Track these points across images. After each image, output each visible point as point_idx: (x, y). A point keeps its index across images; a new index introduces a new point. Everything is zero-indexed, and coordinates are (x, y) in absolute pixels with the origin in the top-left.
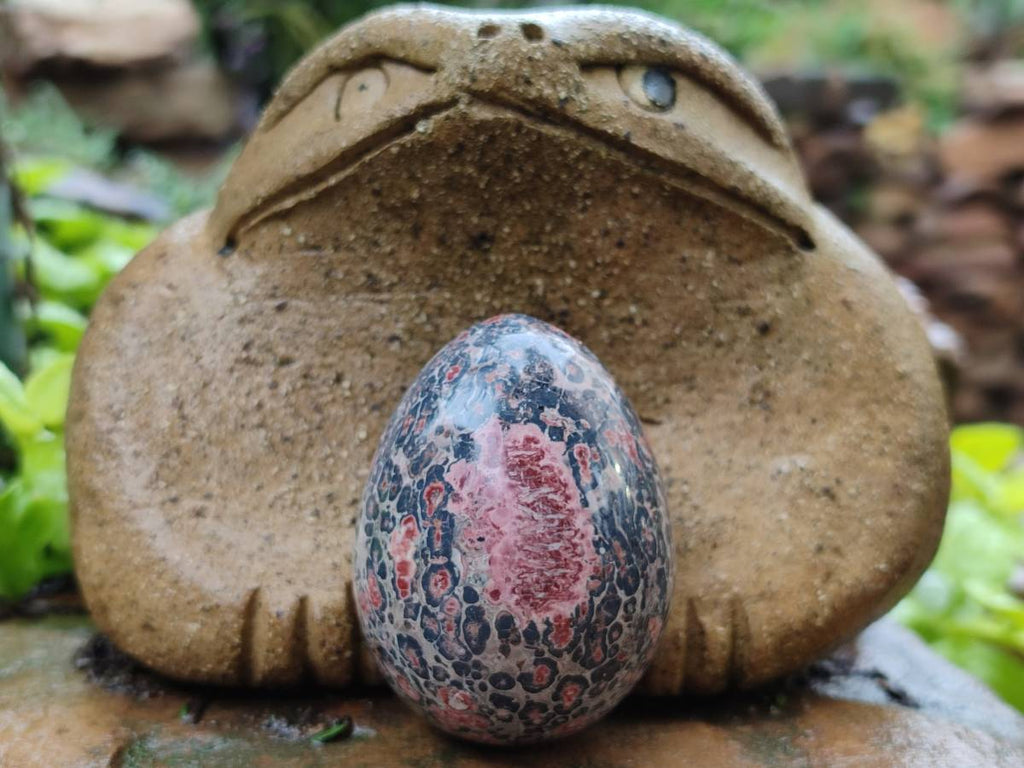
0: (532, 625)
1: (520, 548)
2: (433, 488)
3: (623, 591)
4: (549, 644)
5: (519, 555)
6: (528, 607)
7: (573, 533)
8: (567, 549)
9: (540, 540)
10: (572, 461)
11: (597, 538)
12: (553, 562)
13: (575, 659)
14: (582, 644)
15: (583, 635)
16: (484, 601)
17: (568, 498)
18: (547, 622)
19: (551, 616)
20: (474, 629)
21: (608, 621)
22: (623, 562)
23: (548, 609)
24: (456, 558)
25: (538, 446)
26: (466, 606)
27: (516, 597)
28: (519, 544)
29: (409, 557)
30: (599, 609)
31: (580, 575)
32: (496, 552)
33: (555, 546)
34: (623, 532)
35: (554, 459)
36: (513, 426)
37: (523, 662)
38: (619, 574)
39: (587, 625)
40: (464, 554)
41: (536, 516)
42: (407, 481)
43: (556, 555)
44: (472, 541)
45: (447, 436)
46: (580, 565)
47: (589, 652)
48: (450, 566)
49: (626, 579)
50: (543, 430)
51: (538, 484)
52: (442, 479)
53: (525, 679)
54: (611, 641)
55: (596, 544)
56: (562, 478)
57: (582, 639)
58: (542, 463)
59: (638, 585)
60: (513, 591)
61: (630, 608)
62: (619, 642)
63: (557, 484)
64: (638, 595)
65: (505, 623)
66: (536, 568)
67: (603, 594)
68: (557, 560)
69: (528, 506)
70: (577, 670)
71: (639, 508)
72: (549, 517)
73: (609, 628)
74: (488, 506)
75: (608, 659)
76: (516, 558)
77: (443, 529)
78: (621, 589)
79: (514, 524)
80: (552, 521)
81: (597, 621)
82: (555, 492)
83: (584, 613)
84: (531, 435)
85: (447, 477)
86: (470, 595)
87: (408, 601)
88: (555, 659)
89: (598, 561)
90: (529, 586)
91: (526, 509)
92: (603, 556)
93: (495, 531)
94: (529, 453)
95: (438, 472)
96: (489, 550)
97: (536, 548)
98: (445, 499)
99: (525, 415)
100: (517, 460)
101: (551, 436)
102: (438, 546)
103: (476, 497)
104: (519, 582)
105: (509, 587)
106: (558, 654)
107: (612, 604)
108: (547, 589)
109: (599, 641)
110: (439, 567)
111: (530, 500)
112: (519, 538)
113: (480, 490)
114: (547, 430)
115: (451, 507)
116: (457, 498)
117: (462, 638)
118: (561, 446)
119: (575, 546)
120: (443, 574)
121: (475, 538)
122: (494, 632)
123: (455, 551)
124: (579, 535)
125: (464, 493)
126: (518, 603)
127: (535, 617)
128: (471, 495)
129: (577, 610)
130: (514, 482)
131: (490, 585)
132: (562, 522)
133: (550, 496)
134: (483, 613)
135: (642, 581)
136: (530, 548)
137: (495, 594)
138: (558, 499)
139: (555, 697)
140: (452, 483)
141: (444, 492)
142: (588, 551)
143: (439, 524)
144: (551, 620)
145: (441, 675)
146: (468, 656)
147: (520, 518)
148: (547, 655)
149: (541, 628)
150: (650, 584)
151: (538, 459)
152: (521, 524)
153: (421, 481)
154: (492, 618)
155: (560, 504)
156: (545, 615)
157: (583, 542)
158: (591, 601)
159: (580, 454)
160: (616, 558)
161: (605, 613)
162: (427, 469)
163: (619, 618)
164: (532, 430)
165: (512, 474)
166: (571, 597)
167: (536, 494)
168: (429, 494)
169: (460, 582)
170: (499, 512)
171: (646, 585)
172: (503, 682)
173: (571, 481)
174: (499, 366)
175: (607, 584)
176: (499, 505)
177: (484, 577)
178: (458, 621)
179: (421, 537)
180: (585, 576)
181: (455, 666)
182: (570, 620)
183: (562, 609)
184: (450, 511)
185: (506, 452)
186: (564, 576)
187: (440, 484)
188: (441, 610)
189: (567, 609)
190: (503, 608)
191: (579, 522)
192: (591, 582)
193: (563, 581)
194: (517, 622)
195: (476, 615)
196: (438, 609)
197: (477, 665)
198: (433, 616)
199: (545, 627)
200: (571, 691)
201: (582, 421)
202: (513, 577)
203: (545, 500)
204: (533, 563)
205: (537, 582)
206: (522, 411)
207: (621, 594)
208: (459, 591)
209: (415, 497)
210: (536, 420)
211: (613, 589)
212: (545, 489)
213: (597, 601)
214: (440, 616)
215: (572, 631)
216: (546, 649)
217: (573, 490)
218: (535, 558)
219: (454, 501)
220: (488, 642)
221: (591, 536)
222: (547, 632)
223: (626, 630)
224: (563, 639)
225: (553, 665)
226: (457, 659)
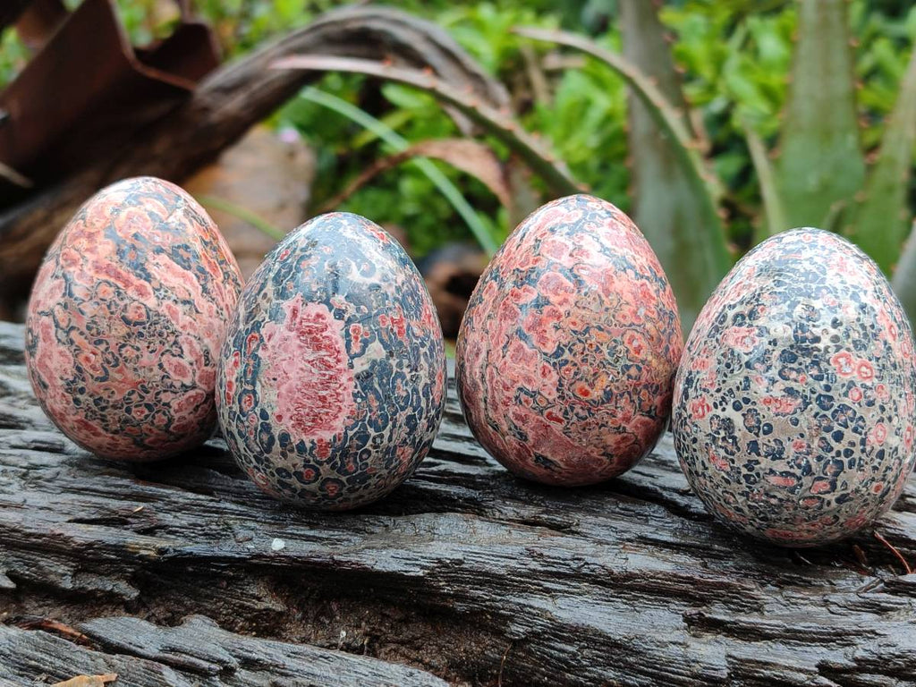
0: (302, 442)
1: (299, 390)
2: (253, 336)
3: (373, 429)
4: (314, 456)
5: (298, 395)
6: (300, 430)
7: (338, 386)
8: (331, 396)
9: (313, 387)
10: (347, 334)
11: (356, 391)
12: (321, 404)
13: (333, 467)
14: (338, 459)
15: (338, 454)
16: (272, 420)
17: (339, 361)
18: (312, 442)
19: (315, 438)
20: (265, 437)
21: (358, 447)
22: (375, 410)
23: (314, 434)
24: (258, 388)
25: (324, 321)
26: (261, 421)
27: (292, 422)
28: (299, 387)
29: (233, 380)
30: (351, 439)
31: (339, 415)
32: (283, 390)
33: (324, 393)
34: (378, 388)
35: (334, 332)
36: (310, 304)
37: (296, 464)
38: (370, 417)
39: (342, 447)
40: (263, 387)
41: (313, 370)
42: (241, 327)
43: (323, 399)
44: (269, 380)
45: (267, 302)
46: (340, 408)
47: (343, 465)
48: (254, 392)
49: (376, 421)
50: (330, 310)
51: (319, 348)
52: (259, 332)
53: (299, 475)
54: (361, 460)
55: (355, 395)
56: (337, 346)
57: (338, 457)
58: (324, 334)
59: (387, 426)
60: (291, 418)
61: (378, 441)
62: (369, 461)
63: (333, 350)
64: (386, 433)
65: (285, 438)
66: (308, 405)
67: (356, 429)
68: (324, 402)
69: (309, 362)
70: (335, 475)
71: (397, 372)
72: (322, 372)
73: (359, 452)
74: (283, 358)
75: (359, 471)
76: (296, 396)
77: (254, 367)
78: (371, 427)
79: (298, 373)
80: (325, 375)
81: (350, 446)
82: (330, 356)
83: (339, 440)
84: (321, 312)
85: (263, 331)
86: (264, 415)
87: (231, 408)
88: (318, 466)
89: (354, 407)
90: (302, 416)
91: (307, 364)
92: (359, 403)
93: (284, 375)
94: (317, 325)
95: (257, 326)
96: (278, 388)
97: (310, 392)
98: (258, 346)
99: (320, 297)
100: (308, 329)
101: (335, 315)
102: (249, 377)
103: (277, 350)
104: (295, 412)
105: (289, 415)
106: (321, 464)
107: (364, 437)
108: (313, 421)
109: (352, 459)
110: (248, 391)
111: (311, 359)
112: (299, 383)
113: (280, 345)
114: (333, 311)
115: (260, 353)
116: (265, 348)
117: (258, 440)
118: (341, 323)
119: (338, 394)
120: (250, 397)
121: (271, 378)
122: (277, 442)
123: (258, 383)
124: (342, 388)
125: (269, 345)
126: (293, 426)
127: (304, 437)
128: (273, 347)
129: (335, 437)
130: (302, 344)
131: (277, 411)
132: (331, 378)
133: (326, 358)
134: (271, 428)
135: (391, 423)
136: (305, 391)
137: (280, 417)
138: (332, 361)
139: (321, 489)
140: (264, 336)
141: (259, 341)
142: (348, 400)
143: (252, 362)
144: (315, 442)
145: (248, 460)
146: (261, 453)
147: (302, 369)
148: (312, 463)
149: (308, 445)
150: (398, 425)
151: (322, 331)
152: (302, 374)
153: (248, 329)
154: (276, 432)
155: (332, 365)
156: (313, 437)
157: (345, 392)
158: (346, 433)
159: (354, 331)
160: (369, 406)
161: (356, 442)
162: (252, 322)
163: (368, 446)
164: (323, 309)
165: (301, 338)
166: (331, 428)
167: (316, 355)
168: (250, 340)
169: (259, 405)
170: (289, 363)
171: (394, 426)
172: (284, 474)
173: (343, 349)
174: (313, 257)
175: (360, 423)
176: (290, 358)
177: (273, 405)
178: (256, 429)
179: (241, 368)
180: (343, 416)
181: (255, 456)
182: (329, 443)
183: (323, 435)
184: (259, 355)
185: (301, 322)
186: (327, 414)
187: (257, 335)
188: (247, 420)
189: (327, 436)
190: (283, 427)
191: (344, 379)
192: (347, 420)
193: (326, 417)
194: (292, 438)
195: (266, 428)
196: (245, 418)
197: (267, 460)
198: (242, 422)
199: (311, 445)
200: (331, 487)
201: (362, 307)
202: (292, 408)
203: (322, 361)
204: (308, 403)
205: (308, 415)
206: (318, 294)
207: (371, 431)
208: (258, 410)
209: (243, 339)
210: (327, 302)
211: (364, 426)
212: (323, 353)
213: (350, 433)
214: (246, 424)
215: (330, 450)
216: (311, 459)
217: (344, 356)
218: (308, 399)
219: (263, 349)
220: (273, 447)
221: (351, 390)
222: (312, 449)
223: (374, 454)
224: (324, 455)
225: (317, 470)
226: (255, 453)
